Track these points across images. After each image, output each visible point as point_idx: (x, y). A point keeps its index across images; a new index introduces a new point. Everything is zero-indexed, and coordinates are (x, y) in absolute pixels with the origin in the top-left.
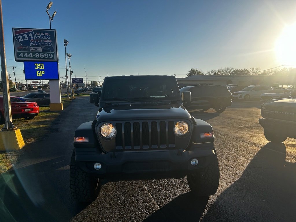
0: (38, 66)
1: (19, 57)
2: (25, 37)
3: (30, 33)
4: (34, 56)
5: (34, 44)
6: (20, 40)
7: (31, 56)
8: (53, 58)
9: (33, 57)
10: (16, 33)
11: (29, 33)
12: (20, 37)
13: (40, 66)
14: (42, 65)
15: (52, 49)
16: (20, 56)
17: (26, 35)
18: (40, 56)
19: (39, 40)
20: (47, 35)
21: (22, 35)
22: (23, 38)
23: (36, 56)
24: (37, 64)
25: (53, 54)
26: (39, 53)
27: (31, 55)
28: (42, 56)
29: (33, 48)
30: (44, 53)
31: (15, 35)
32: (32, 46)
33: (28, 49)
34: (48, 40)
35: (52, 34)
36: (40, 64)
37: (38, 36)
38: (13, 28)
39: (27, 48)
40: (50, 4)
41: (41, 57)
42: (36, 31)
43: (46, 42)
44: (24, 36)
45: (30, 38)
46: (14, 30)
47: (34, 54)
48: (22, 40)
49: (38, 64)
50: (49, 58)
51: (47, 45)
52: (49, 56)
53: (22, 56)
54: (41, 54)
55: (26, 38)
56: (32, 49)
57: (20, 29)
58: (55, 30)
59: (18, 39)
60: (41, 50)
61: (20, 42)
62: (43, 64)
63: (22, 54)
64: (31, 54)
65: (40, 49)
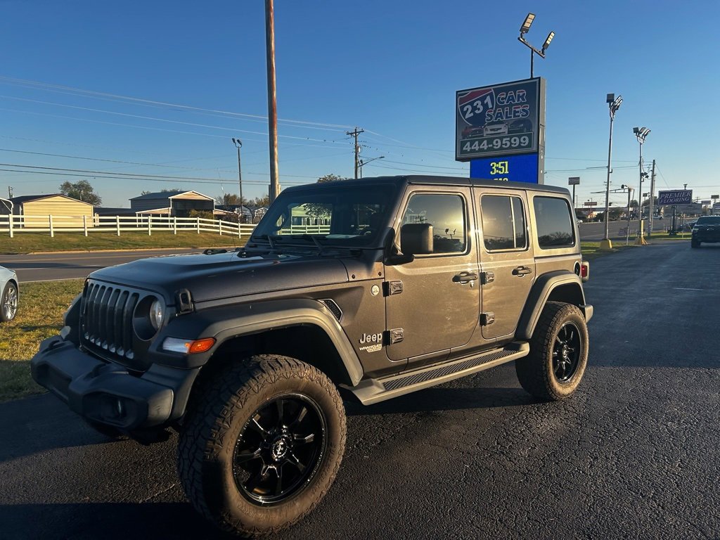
0: (497, 168)
1: (463, 152)
2: (478, 107)
3: (487, 95)
4: (491, 146)
5: (494, 120)
6: (469, 115)
7: (486, 147)
8: (530, 145)
9: (489, 149)
10: (462, 101)
11: (485, 98)
12: (468, 109)
13: (500, 167)
14: (504, 165)
15: (528, 124)
16: (464, 149)
17: (479, 102)
18: (502, 144)
19: (503, 107)
20: (521, 94)
21: (471, 104)
22: (474, 108)
23: (494, 146)
24: (495, 164)
25: (530, 136)
26: (501, 139)
27: (485, 146)
28: (506, 144)
29: (489, 128)
30: (511, 137)
31: (459, 106)
32: (489, 124)
33: (481, 131)
34: (521, 104)
35: (531, 89)
36: (500, 163)
37: (503, 99)
38: (457, 92)
39: (479, 131)
40: (528, 20)
41: (504, 146)
42: (500, 89)
43: (517, 110)
44: (475, 104)
45: (485, 106)
46: (460, 95)
47: (490, 141)
48: (472, 114)
49: (497, 163)
50: (520, 146)
51: (519, 116)
52: (520, 142)
53: (469, 149)
54: (505, 139)
55: (479, 109)
56: (487, 132)
57: (470, 92)
58: (539, 78)
59: (464, 113)
60: (506, 131)
61: (467, 120)
62: (506, 163)
63: (468, 144)
64: (485, 142)
65: (504, 129)
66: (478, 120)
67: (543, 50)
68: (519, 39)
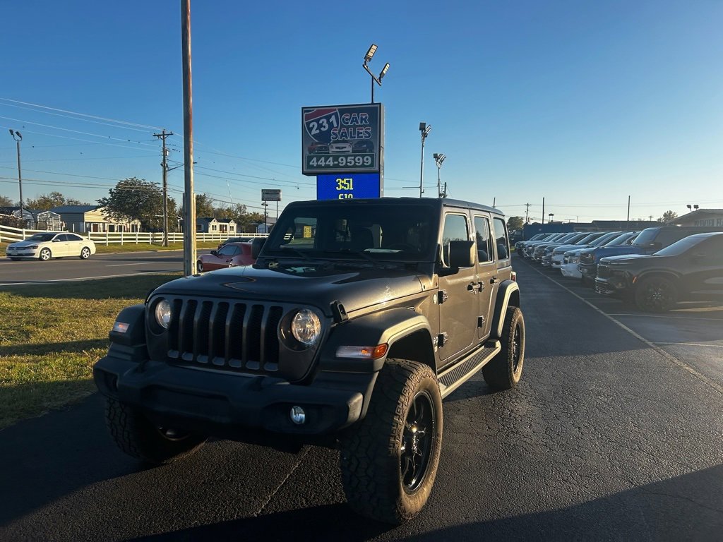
0: (343, 184)
1: (310, 167)
2: (324, 124)
3: (332, 114)
4: (337, 163)
5: (339, 138)
6: (315, 132)
7: (331, 164)
8: (372, 165)
9: (335, 166)
10: (308, 117)
11: (330, 116)
12: (314, 126)
13: (345, 183)
14: (349, 182)
15: (370, 146)
16: (311, 163)
17: (325, 120)
18: (347, 162)
19: (348, 127)
20: (364, 117)
21: (317, 121)
22: (320, 126)
23: (339, 163)
24: (340, 180)
25: (372, 157)
26: (346, 157)
27: (331, 162)
28: (350, 163)
29: (335, 145)
30: (355, 156)
31: (305, 122)
32: (335, 142)
33: (327, 148)
34: (364, 126)
35: (372, 113)
36: (345, 180)
37: (347, 119)
38: (303, 108)
39: (325, 147)
40: (372, 50)
41: (349, 164)
42: (345, 110)
43: (360, 131)
44: (321, 122)
45: (331, 125)
46: (306, 111)
47: (336, 158)
48: (318, 131)
49: (343, 180)
50: (363, 166)
51: (362, 137)
52: (364, 162)
53: (315, 164)
54: (349, 158)
55: (324, 127)
56: (333, 149)
57: (316, 109)
58: (380, 104)
59: (311, 130)
60: (350, 149)
61: (314, 136)
62: (351, 180)
63: (315, 159)
64: (331, 159)
65: (349, 148)
66: (324, 137)
67: (380, 78)
68: (363, 66)
